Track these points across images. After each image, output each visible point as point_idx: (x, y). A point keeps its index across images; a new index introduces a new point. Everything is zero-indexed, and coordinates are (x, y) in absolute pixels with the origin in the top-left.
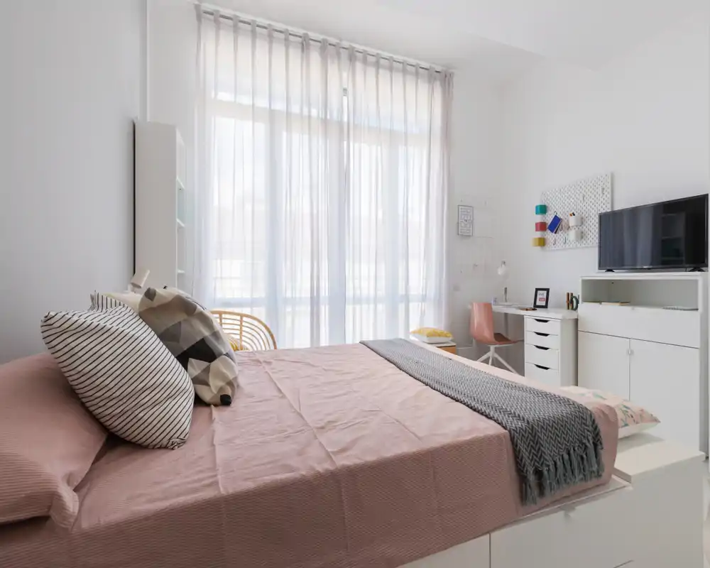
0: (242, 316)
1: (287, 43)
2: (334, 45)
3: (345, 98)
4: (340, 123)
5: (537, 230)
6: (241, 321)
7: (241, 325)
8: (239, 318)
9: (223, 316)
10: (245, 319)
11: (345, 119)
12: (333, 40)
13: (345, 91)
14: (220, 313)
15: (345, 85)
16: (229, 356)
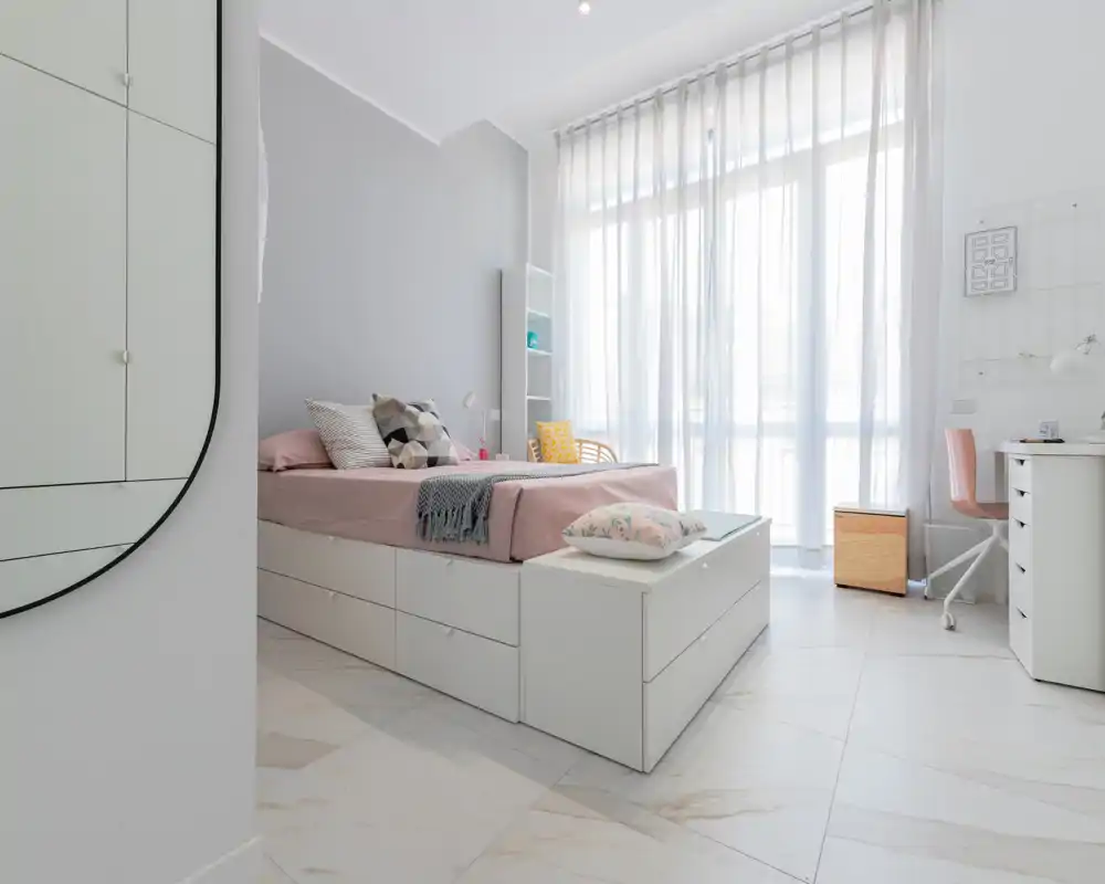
0: (600, 446)
1: (637, 116)
2: (696, 77)
3: (710, 148)
6: (599, 451)
7: (599, 456)
8: (597, 448)
9: (584, 445)
10: (602, 449)
11: (710, 175)
12: (691, 75)
13: (711, 132)
14: (581, 442)
15: (709, 125)
16: (423, 443)
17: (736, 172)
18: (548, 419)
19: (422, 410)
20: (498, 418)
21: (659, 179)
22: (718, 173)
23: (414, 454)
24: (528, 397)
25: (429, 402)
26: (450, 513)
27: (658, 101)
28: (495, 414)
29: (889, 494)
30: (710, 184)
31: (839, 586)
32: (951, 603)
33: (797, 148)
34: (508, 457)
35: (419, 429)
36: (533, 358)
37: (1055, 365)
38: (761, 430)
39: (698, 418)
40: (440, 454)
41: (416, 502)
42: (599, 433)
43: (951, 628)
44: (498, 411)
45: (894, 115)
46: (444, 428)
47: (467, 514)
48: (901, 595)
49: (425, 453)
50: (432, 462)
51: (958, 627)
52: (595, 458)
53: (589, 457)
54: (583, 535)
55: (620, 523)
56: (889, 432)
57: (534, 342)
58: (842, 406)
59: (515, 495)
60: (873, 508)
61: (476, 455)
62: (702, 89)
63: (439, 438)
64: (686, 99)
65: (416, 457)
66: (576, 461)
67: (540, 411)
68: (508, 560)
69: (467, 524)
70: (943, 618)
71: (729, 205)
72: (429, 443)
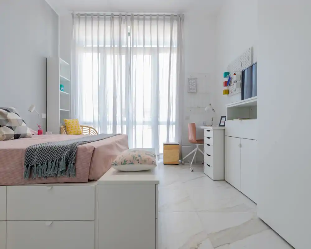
0: (90, 128)
1: (105, 19)
2: (124, 15)
3: (129, 37)
4: (127, 48)
5: (224, 86)
6: (90, 130)
7: (89, 131)
8: (89, 128)
9: (83, 127)
10: (91, 129)
11: (129, 46)
12: (123, 13)
13: (129, 34)
14: (82, 126)
15: (129, 32)
16: (11, 128)
17: (136, 47)
18: (69, 118)
19: (9, 112)
20: (45, 117)
21: (113, 43)
22: (131, 46)
23: (5, 133)
24: (60, 109)
25: (12, 108)
26: (50, 163)
27: (112, 17)
28: (44, 116)
29: (173, 140)
30: (129, 49)
31: (165, 164)
32: (192, 165)
33: (153, 46)
34: (51, 132)
35: (7, 120)
36: (62, 95)
37: (206, 109)
38: (144, 123)
39: (125, 119)
40: (22, 132)
41: (24, 160)
42: (90, 123)
43: (192, 171)
44: (45, 114)
45: (175, 46)
46: (23, 121)
47: (63, 162)
48: (178, 164)
49: (12, 132)
50: (17, 137)
51: (194, 170)
52: (88, 132)
53: (85, 132)
54: (122, 164)
55: (137, 158)
56: (173, 124)
57: (62, 88)
58: (163, 118)
59: (91, 151)
60: (169, 143)
61: (37, 132)
62: (126, 19)
63: (21, 125)
64: (121, 20)
65: (6, 135)
66: (81, 134)
67: (65, 115)
68: (87, 181)
69: (62, 168)
70: (191, 168)
71: (134, 56)
72: (15, 127)
